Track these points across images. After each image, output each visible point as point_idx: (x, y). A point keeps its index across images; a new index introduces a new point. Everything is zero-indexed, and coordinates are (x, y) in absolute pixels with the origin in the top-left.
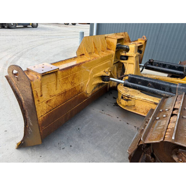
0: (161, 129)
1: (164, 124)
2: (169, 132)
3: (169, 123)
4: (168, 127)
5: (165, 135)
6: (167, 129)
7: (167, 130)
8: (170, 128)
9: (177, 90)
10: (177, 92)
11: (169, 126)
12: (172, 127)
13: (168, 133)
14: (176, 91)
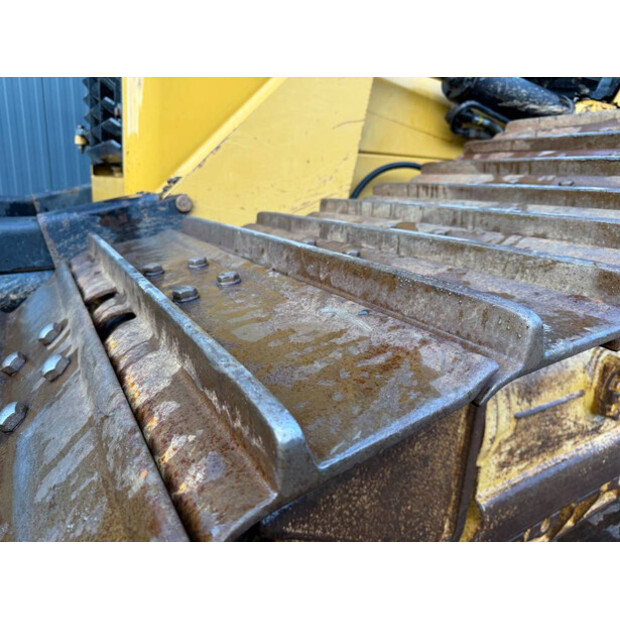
0: (85, 468)
1: (88, 409)
2: (173, 427)
3: (120, 377)
4: (139, 402)
5: (169, 484)
6: (139, 418)
7: (152, 425)
8: (162, 396)
9: (49, 242)
10: (53, 253)
11: (133, 390)
12: (165, 383)
13: (176, 442)
14: (45, 247)
